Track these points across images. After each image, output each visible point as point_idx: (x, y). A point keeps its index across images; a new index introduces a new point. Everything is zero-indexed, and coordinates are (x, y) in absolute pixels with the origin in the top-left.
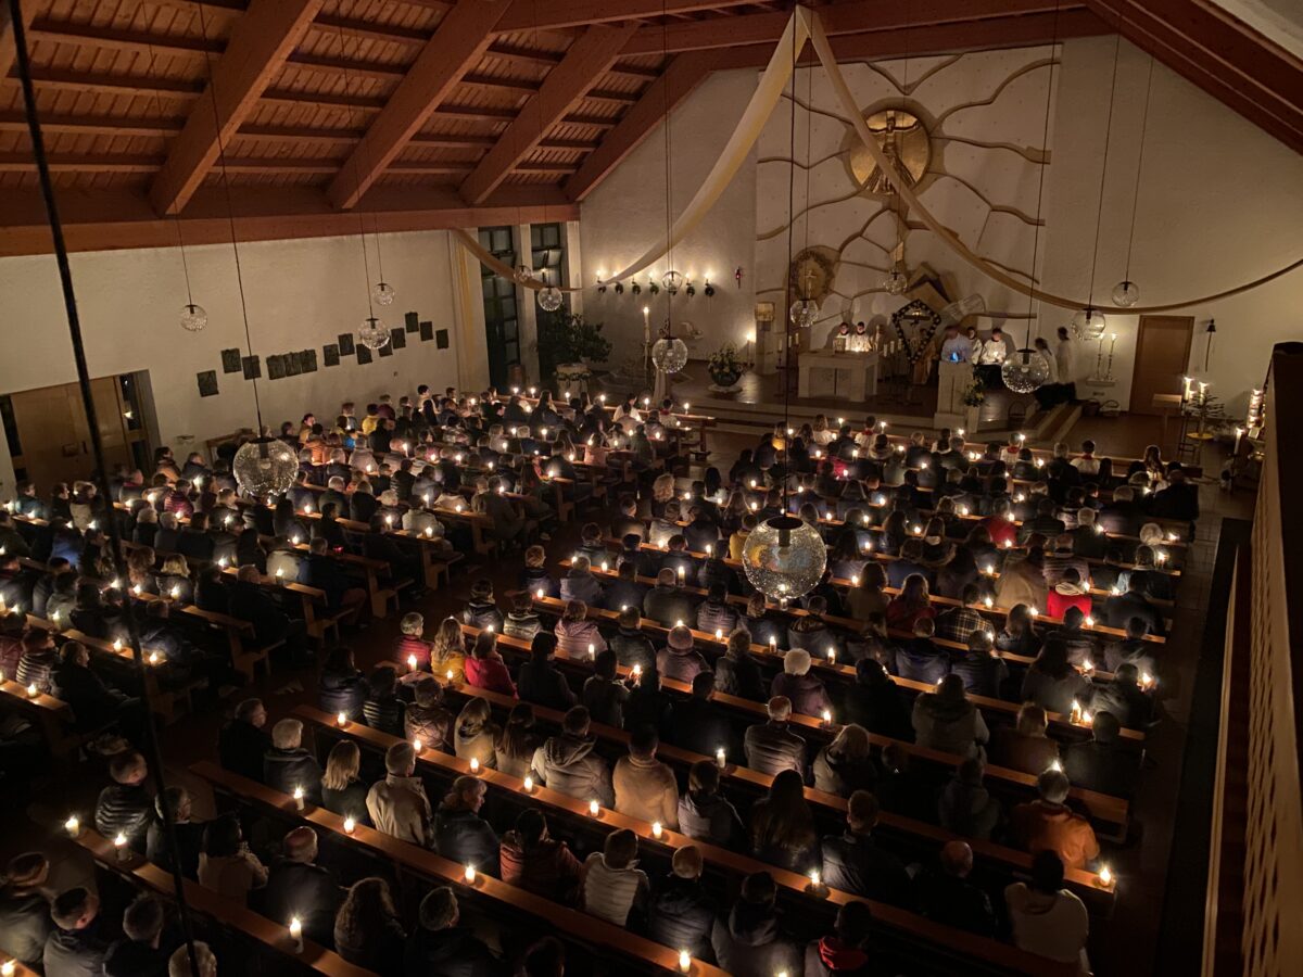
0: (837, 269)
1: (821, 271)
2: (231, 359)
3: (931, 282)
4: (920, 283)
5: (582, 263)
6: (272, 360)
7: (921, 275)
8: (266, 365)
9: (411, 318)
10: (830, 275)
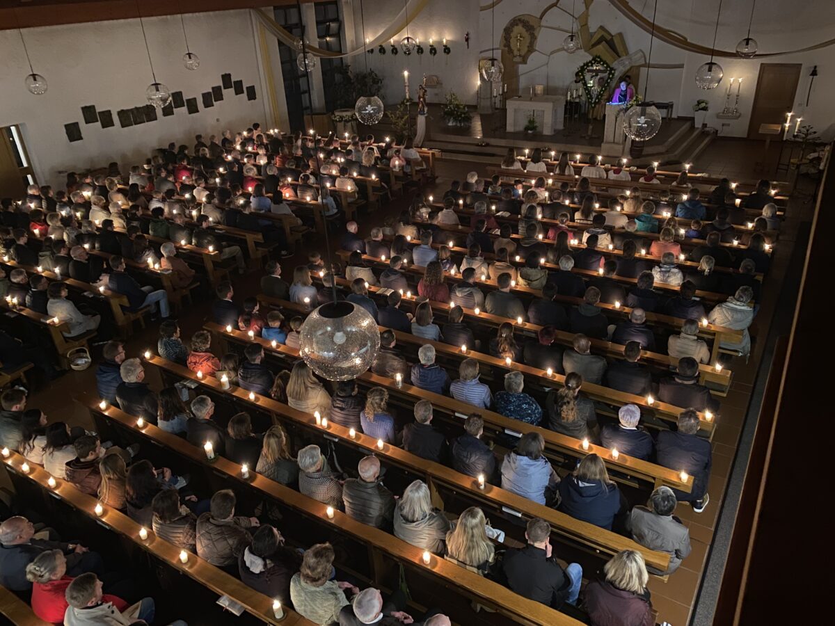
0: (539, 32)
1: (526, 34)
2: (90, 113)
3: (607, 42)
4: (598, 43)
5: (356, 33)
6: (122, 113)
7: (599, 36)
8: (117, 117)
9: (226, 78)
10: (533, 38)
